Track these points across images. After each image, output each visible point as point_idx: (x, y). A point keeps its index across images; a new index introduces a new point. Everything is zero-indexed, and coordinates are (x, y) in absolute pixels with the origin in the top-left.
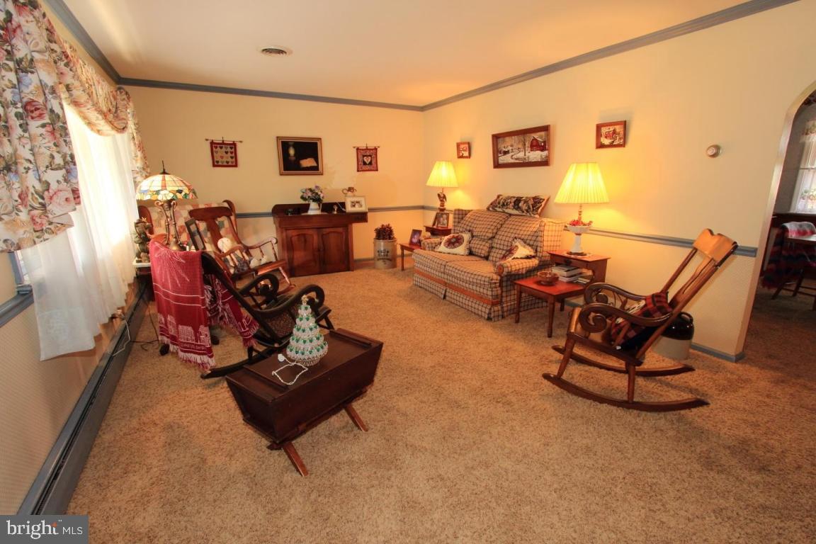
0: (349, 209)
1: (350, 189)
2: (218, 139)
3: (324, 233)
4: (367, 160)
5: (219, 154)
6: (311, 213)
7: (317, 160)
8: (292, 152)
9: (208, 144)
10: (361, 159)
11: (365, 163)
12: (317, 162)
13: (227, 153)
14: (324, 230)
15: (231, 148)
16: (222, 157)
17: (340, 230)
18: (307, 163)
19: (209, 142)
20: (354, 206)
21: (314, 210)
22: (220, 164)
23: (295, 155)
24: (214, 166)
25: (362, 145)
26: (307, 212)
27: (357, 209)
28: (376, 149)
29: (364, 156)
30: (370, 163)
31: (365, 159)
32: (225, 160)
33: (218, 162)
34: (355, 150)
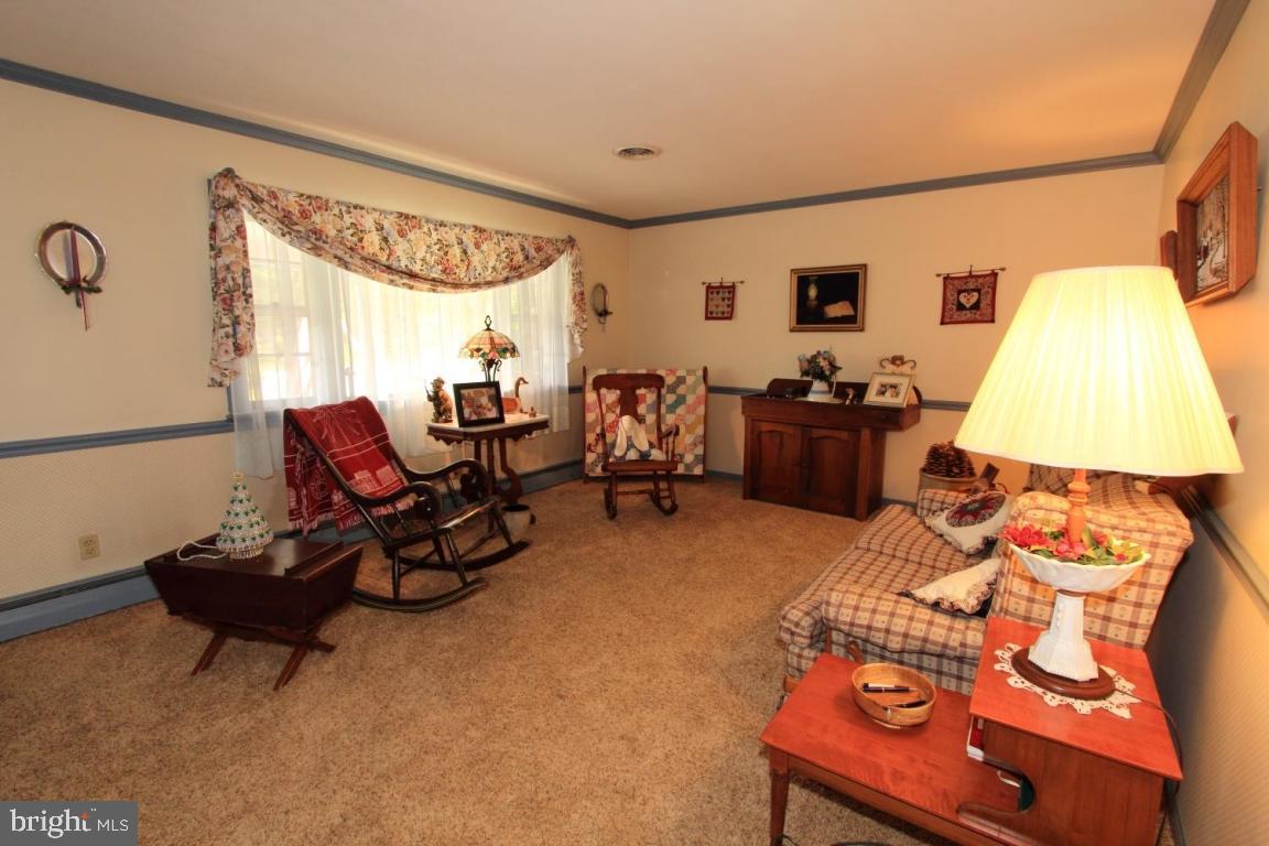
0: (872, 398)
1: (897, 360)
2: (715, 281)
3: (814, 436)
4: (968, 300)
5: (715, 302)
6: (811, 398)
7: (855, 306)
8: (813, 292)
9: (703, 289)
10: (951, 298)
11: (961, 307)
12: (855, 309)
13: (723, 299)
14: (815, 430)
15: (729, 292)
16: (717, 306)
17: (844, 435)
18: (837, 310)
19: (705, 286)
20: (883, 393)
21: (818, 394)
22: (714, 315)
23: (817, 297)
24: (707, 318)
25: (959, 268)
26: (805, 394)
27: (888, 400)
28: (994, 275)
29: (960, 292)
30: (976, 306)
31: (963, 299)
32: (720, 309)
33: (711, 313)
34: (941, 279)
